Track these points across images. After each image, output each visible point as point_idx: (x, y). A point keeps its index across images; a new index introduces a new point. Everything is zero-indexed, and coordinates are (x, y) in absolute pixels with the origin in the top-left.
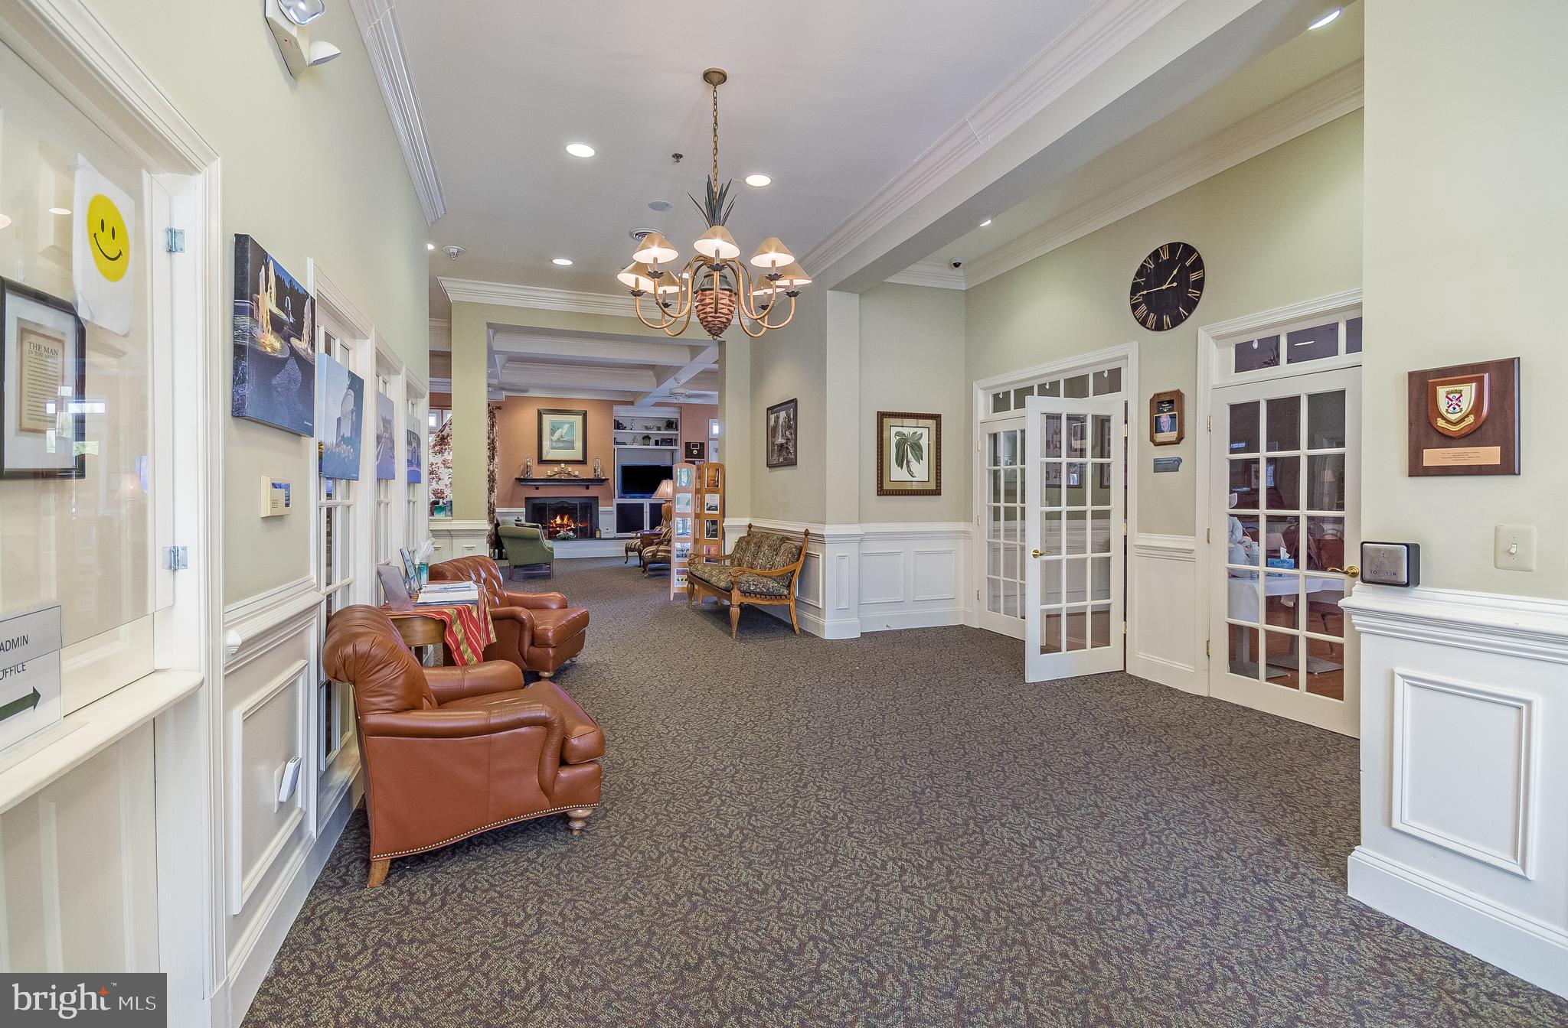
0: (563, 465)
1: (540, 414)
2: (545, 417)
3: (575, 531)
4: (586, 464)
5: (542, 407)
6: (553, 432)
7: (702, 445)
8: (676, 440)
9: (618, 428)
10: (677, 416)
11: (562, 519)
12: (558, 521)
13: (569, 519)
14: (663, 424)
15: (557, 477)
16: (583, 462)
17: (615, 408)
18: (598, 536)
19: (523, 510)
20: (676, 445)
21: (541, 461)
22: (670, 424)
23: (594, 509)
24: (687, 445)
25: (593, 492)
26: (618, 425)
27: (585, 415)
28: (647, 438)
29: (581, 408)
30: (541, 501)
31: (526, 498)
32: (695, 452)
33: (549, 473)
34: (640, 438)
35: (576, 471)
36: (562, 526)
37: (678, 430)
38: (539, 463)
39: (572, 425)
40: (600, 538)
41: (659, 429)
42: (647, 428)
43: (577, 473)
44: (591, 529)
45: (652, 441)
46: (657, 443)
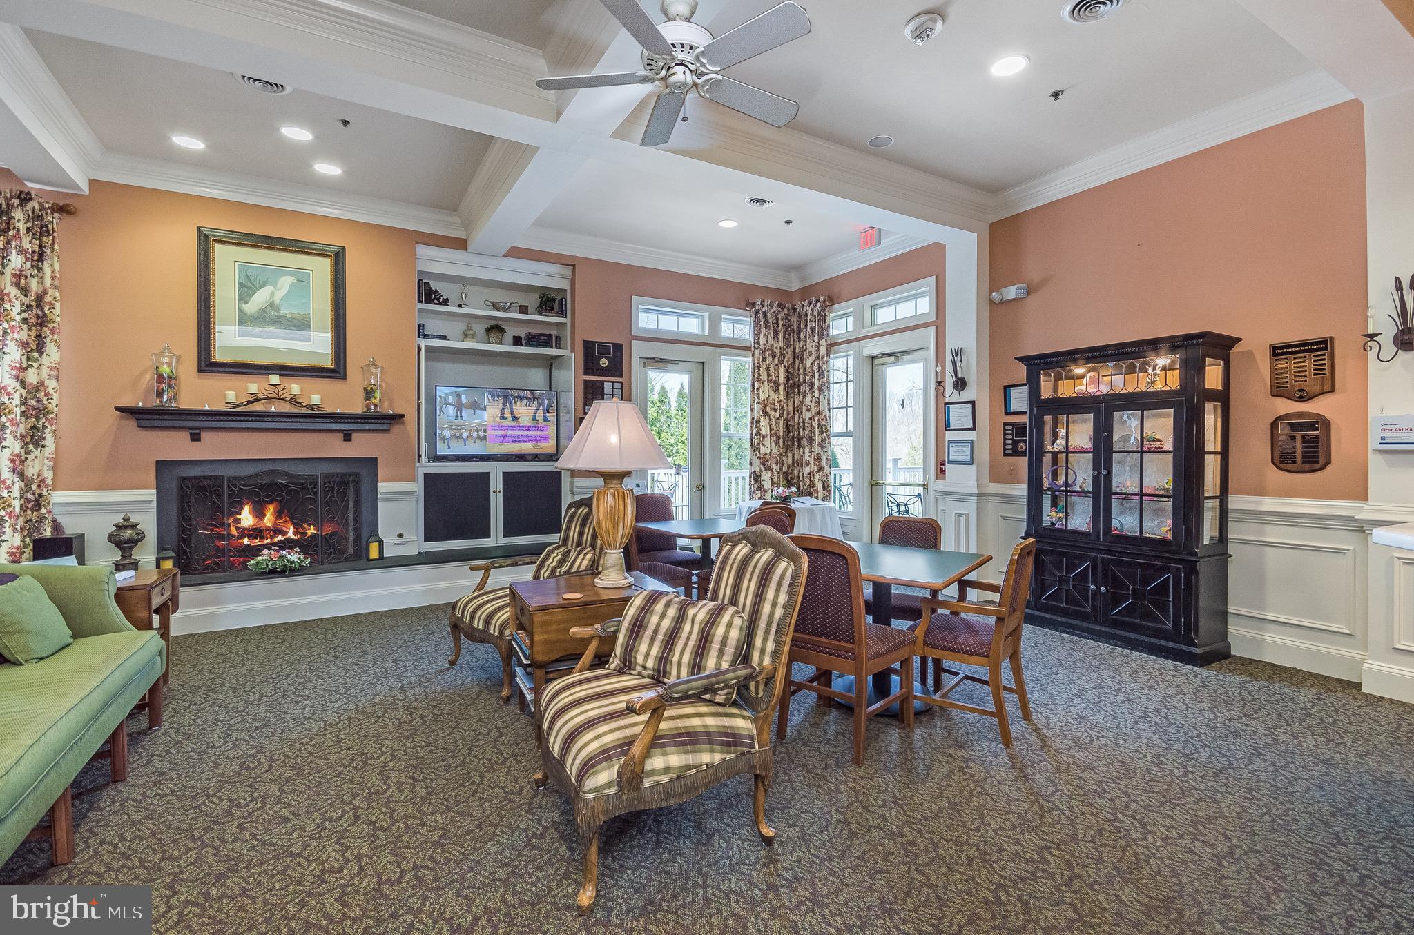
0: (275, 379)
1: (205, 242)
2: (220, 251)
3: (305, 545)
4: (344, 377)
5: (215, 223)
6: (246, 289)
7: (618, 347)
8: (558, 338)
9: (429, 301)
10: (563, 284)
11: (260, 514)
12: (247, 518)
13: (279, 514)
14: (533, 301)
15: (258, 407)
16: (337, 371)
17: (422, 250)
18: (374, 554)
19: (151, 495)
20: (559, 347)
21: (208, 365)
22: (550, 302)
23: (364, 489)
24: (588, 347)
25: (362, 446)
26: (428, 295)
27: (339, 258)
28: (495, 329)
29: (332, 239)
30: (208, 471)
31: (158, 462)
32: (604, 363)
33: (231, 396)
34: (480, 329)
35: (315, 394)
36: (256, 532)
37: (565, 316)
38: (200, 370)
39: (302, 280)
40: (383, 563)
41: (523, 309)
42: (495, 306)
43: (316, 399)
44: (358, 539)
45: (509, 337)
46: (517, 341)
